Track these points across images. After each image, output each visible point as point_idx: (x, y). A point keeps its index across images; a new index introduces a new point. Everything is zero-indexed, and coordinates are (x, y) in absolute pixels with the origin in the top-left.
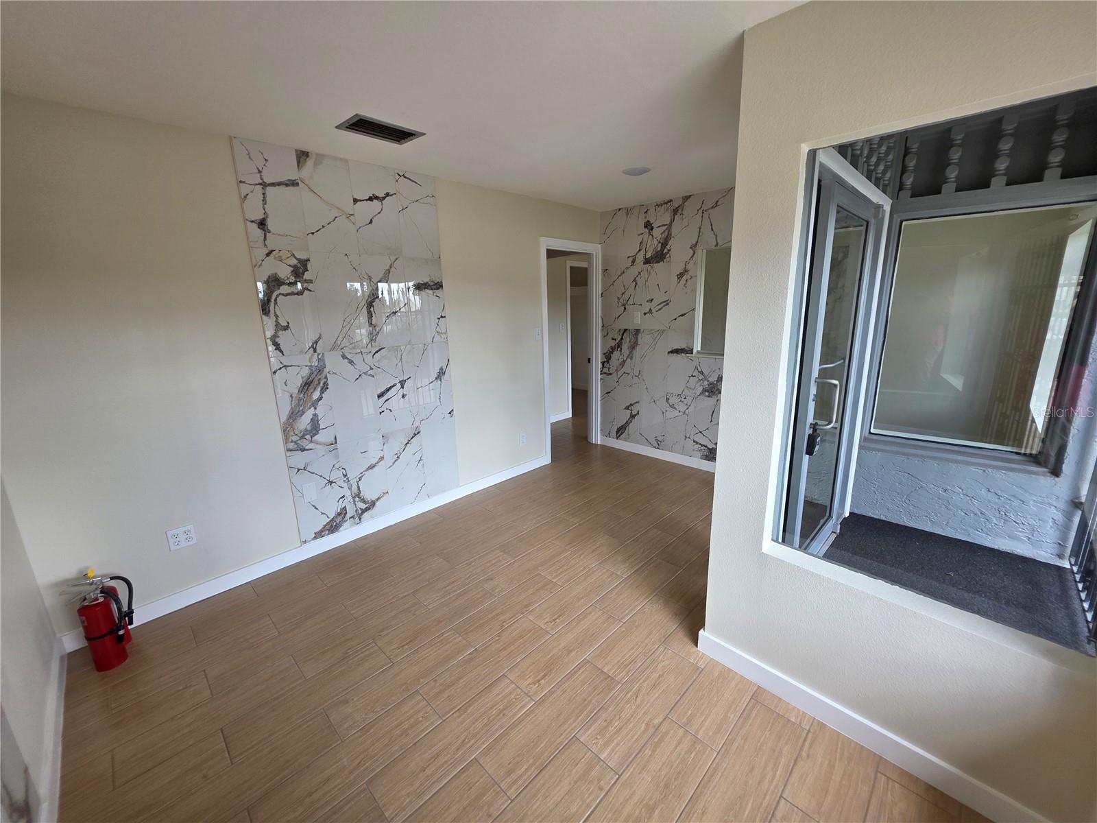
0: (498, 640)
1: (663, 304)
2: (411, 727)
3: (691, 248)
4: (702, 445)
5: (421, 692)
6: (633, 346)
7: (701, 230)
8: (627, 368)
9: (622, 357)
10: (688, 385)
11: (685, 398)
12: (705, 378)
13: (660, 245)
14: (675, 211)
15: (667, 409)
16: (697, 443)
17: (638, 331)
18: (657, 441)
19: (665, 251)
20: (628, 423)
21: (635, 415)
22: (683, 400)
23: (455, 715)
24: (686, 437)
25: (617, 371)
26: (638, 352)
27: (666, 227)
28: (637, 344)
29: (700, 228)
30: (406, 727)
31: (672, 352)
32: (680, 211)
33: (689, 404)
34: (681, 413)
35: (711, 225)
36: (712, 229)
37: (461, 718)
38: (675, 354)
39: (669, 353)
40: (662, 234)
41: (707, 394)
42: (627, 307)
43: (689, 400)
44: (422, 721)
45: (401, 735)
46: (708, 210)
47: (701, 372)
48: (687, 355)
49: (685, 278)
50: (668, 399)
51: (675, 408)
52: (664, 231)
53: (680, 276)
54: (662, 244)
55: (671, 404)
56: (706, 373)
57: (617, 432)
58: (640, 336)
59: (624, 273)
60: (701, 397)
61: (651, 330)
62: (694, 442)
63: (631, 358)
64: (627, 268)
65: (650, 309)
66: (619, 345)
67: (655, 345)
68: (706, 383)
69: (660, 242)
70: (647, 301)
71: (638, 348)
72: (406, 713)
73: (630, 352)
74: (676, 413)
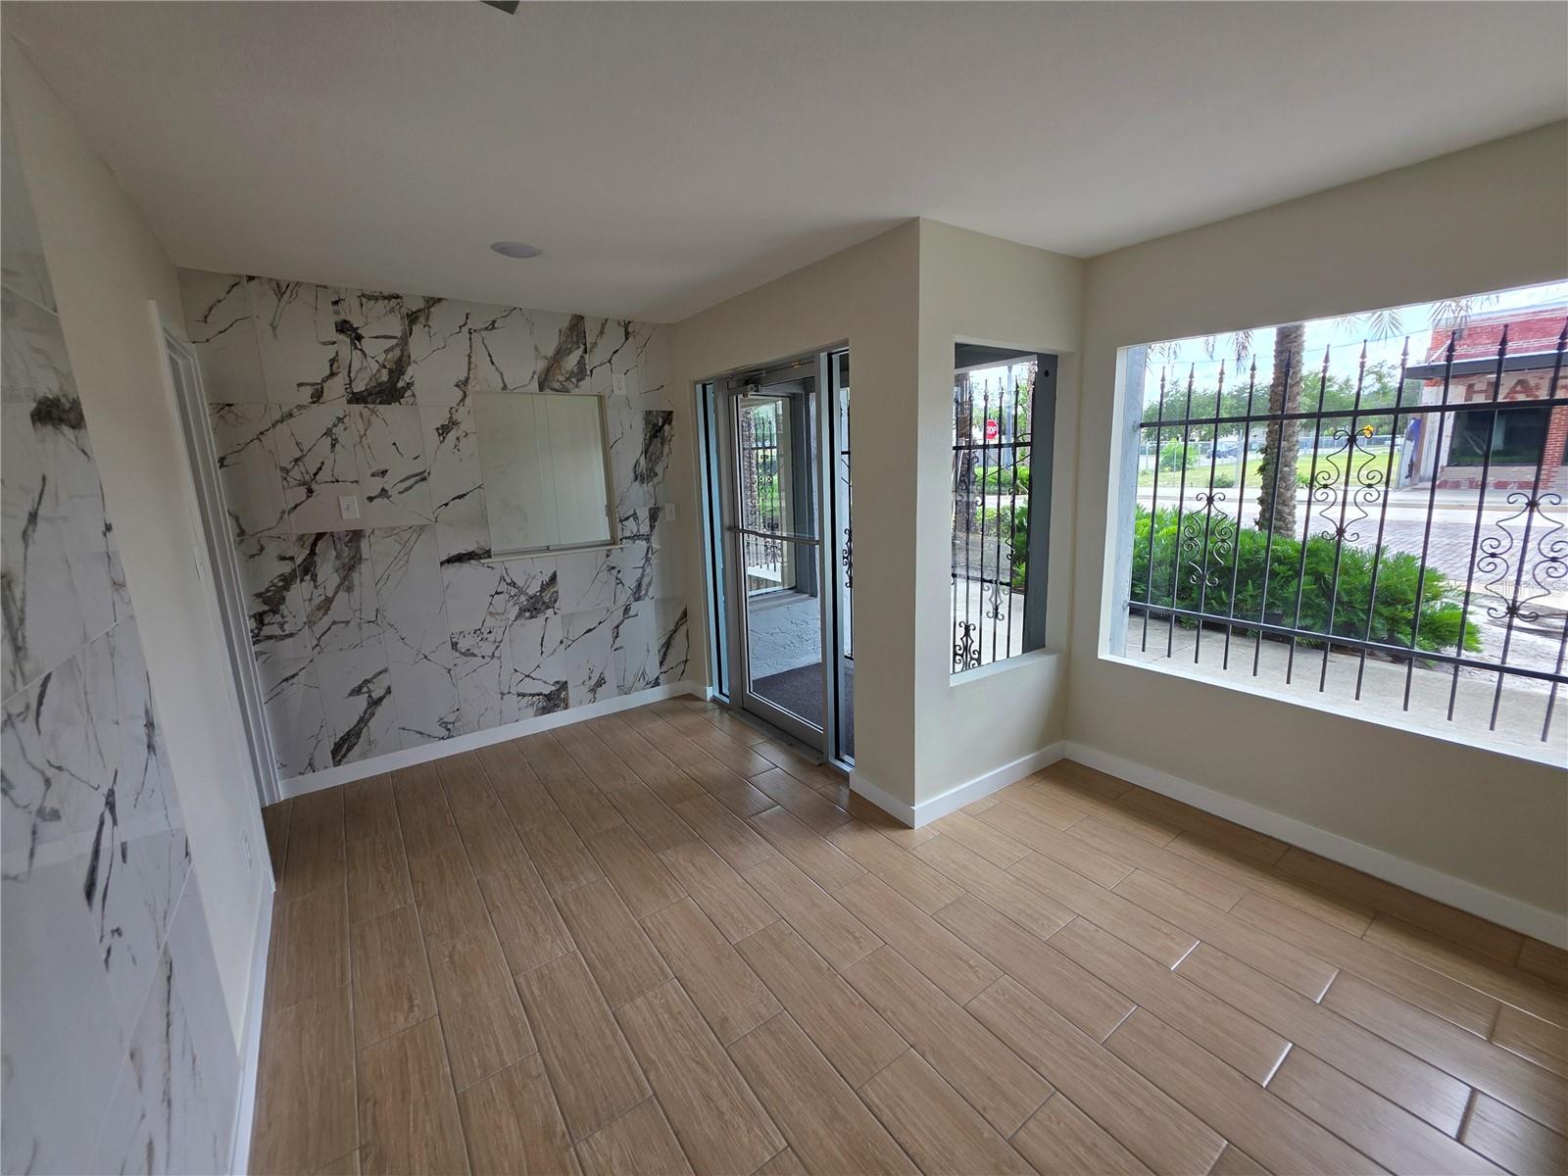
0: (892, 1012)
1: (413, 480)
2: (1080, 1141)
3: (457, 386)
4: (533, 695)
5: (1010, 1134)
6: (349, 567)
7: (472, 360)
8: (338, 610)
9: (321, 590)
10: (492, 609)
11: (490, 632)
12: (521, 591)
13: (385, 372)
14: (412, 318)
15: (456, 661)
16: (524, 695)
17: (356, 536)
18: (444, 724)
19: (401, 384)
20: (363, 721)
21: (381, 699)
22: (485, 635)
23: (1045, 1073)
24: (503, 694)
25: (310, 623)
26: (364, 575)
27: (395, 341)
28: (361, 559)
29: (470, 357)
30: (1082, 1149)
31: (450, 561)
32: (422, 319)
33: (498, 640)
34: (487, 659)
35: (490, 356)
36: (491, 361)
37: (1048, 1063)
38: (457, 564)
39: (442, 564)
40: (386, 352)
41: (528, 614)
42: (314, 486)
43: (498, 634)
44: (1065, 1123)
45: (1098, 1156)
46: (480, 330)
47: (513, 584)
48: (483, 561)
49: (452, 436)
50: (454, 645)
51: (473, 655)
52: (392, 349)
53: (444, 431)
54: (391, 372)
55: (463, 650)
56: (520, 583)
57: (335, 752)
58: (364, 544)
59: (291, 415)
60: (518, 622)
61: (394, 529)
62: (519, 695)
63: (349, 590)
64: (300, 407)
65: (383, 490)
66: (308, 568)
67: (408, 554)
68: (523, 598)
69: (385, 367)
70: (373, 475)
71: (364, 567)
72: (1056, 1155)
73: (344, 579)
74: (476, 661)
